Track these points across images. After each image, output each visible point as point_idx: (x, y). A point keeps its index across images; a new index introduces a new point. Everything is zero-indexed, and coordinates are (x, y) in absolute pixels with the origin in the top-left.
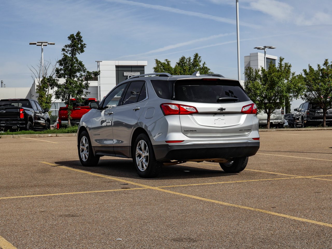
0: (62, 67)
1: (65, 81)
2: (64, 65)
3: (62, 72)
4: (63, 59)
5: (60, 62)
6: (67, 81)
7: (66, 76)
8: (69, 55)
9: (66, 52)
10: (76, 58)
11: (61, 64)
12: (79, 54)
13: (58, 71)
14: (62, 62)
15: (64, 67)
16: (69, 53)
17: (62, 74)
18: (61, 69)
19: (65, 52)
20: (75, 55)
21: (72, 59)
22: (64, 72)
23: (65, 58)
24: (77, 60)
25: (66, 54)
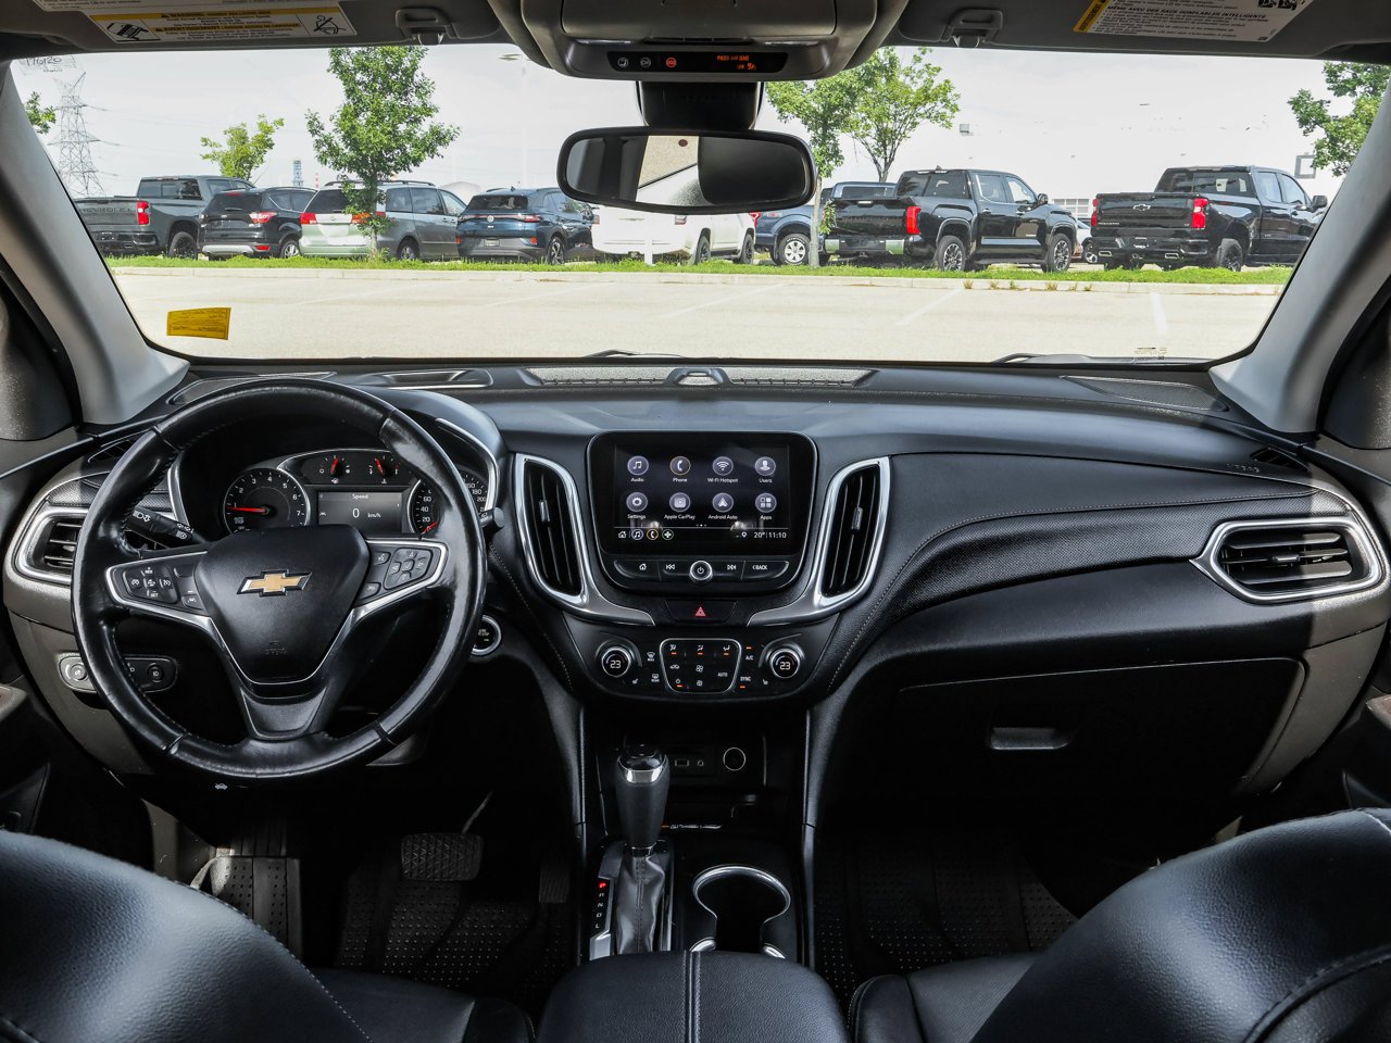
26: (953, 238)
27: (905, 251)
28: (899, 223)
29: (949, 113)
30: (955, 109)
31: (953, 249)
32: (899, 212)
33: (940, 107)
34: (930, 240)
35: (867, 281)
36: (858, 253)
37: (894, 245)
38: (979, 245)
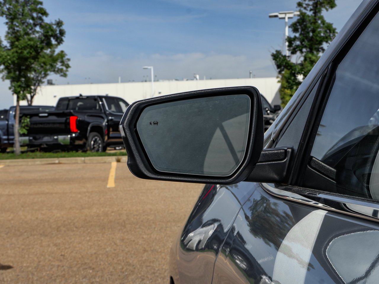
0: (297, 35)
1: (302, 59)
2: (302, 31)
3: (298, 43)
4: (298, 22)
5: (294, 27)
6: (305, 59)
7: (304, 50)
8: (310, 13)
9: (305, 8)
10: (322, 18)
11: (295, 30)
12: (327, 10)
13: (290, 41)
14: (297, 26)
15: (300, 35)
16: (309, 9)
17: (297, 46)
18: (295, 38)
19: (302, 9)
20: (320, 11)
21: (315, 19)
22: (301, 42)
23: (302, 19)
24: (323, 22)
25: (304, 11)
26: (95, 133)
27: (71, 143)
28: (63, 126)
29: (64, 68)
30: (68, 66)
31: (96, 140)
32: (63, 120)
33: (59, 65)
34: (83, 136)
35: (56, 161)
36: (41, 145)
37: (64, 139)
38: (109, 138)
